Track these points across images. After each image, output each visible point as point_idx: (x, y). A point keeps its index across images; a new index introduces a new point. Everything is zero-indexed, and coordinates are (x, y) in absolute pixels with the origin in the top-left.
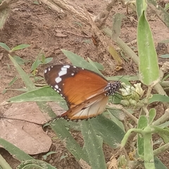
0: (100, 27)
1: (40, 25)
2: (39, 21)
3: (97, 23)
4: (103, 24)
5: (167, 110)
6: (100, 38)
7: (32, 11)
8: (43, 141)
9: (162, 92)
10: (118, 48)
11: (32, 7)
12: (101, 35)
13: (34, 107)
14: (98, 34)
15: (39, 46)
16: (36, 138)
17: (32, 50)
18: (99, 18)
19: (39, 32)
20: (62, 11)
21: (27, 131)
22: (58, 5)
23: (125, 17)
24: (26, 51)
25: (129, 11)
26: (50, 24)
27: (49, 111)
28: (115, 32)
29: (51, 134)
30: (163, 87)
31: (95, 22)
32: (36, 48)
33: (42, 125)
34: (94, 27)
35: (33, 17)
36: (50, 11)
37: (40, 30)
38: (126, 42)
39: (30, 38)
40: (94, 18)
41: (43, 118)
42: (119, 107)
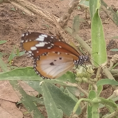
0: (63, 27)
1: (16, 26)
2: (15, 23)
3: (61, 24)
4: (66, 24)
5: (115, 91)
6: (63, 36)
7: (10, 16)
8: (16, 115)
9: (111, 77)
10: (78, 45)
11: (10, 13)
12: (63, 33)
13: (9, 89)
14: (61, 32)
15: (14, 43)
16: (11, 112)
17: (9, 46)
18: (62, 20)
19: (15, 32)
20: (33, 14)
21: (4, 107)
22: (30, 10)
23: (84, 21)
24: (4, 47)
25: (87, 16)
26: (24, 26)
27: (20, 89)
28: (74, 30)
29: (23, 110)
30: (113, 74)
31: (59, 23)
32: (12, 44)
33: (16, 103)
34: (58, 26)
35: (11, 20)
36: (24, 16)
37: (15, 30)
38: (85, 40)
39: (8, 36)
40: (58, 20)
41: (17, 98)
42: (75, 85)
